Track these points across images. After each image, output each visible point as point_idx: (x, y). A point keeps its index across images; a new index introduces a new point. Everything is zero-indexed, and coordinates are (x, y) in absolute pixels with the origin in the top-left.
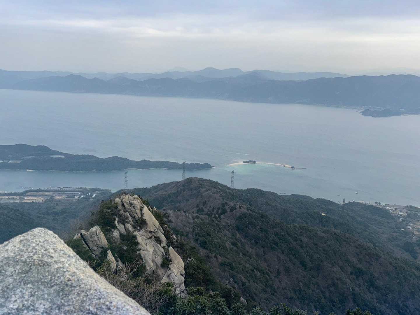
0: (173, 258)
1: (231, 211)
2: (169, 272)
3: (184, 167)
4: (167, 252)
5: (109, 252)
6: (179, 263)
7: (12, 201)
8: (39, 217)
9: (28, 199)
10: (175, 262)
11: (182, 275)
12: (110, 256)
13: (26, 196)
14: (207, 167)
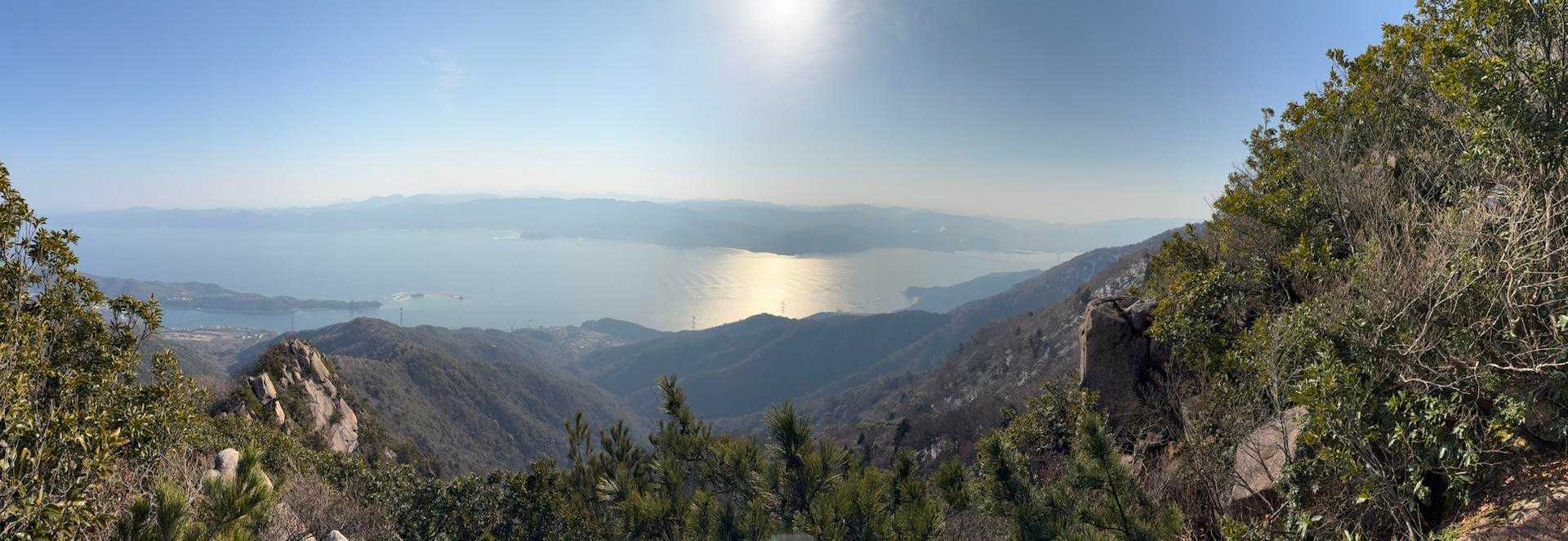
0: (345, 413)
1: (403, 353)
2: (341, 428)
3: (352, 306)
4: (338, 406)
5: (277, 403)
6: (351, 418)
7: (182, 338)
8: (206, 356)
9: (197, 338)
10: (348, 416)
11: (354, 431)
12: (279, 410)
13: (195, 334)
14: (376, 304)
